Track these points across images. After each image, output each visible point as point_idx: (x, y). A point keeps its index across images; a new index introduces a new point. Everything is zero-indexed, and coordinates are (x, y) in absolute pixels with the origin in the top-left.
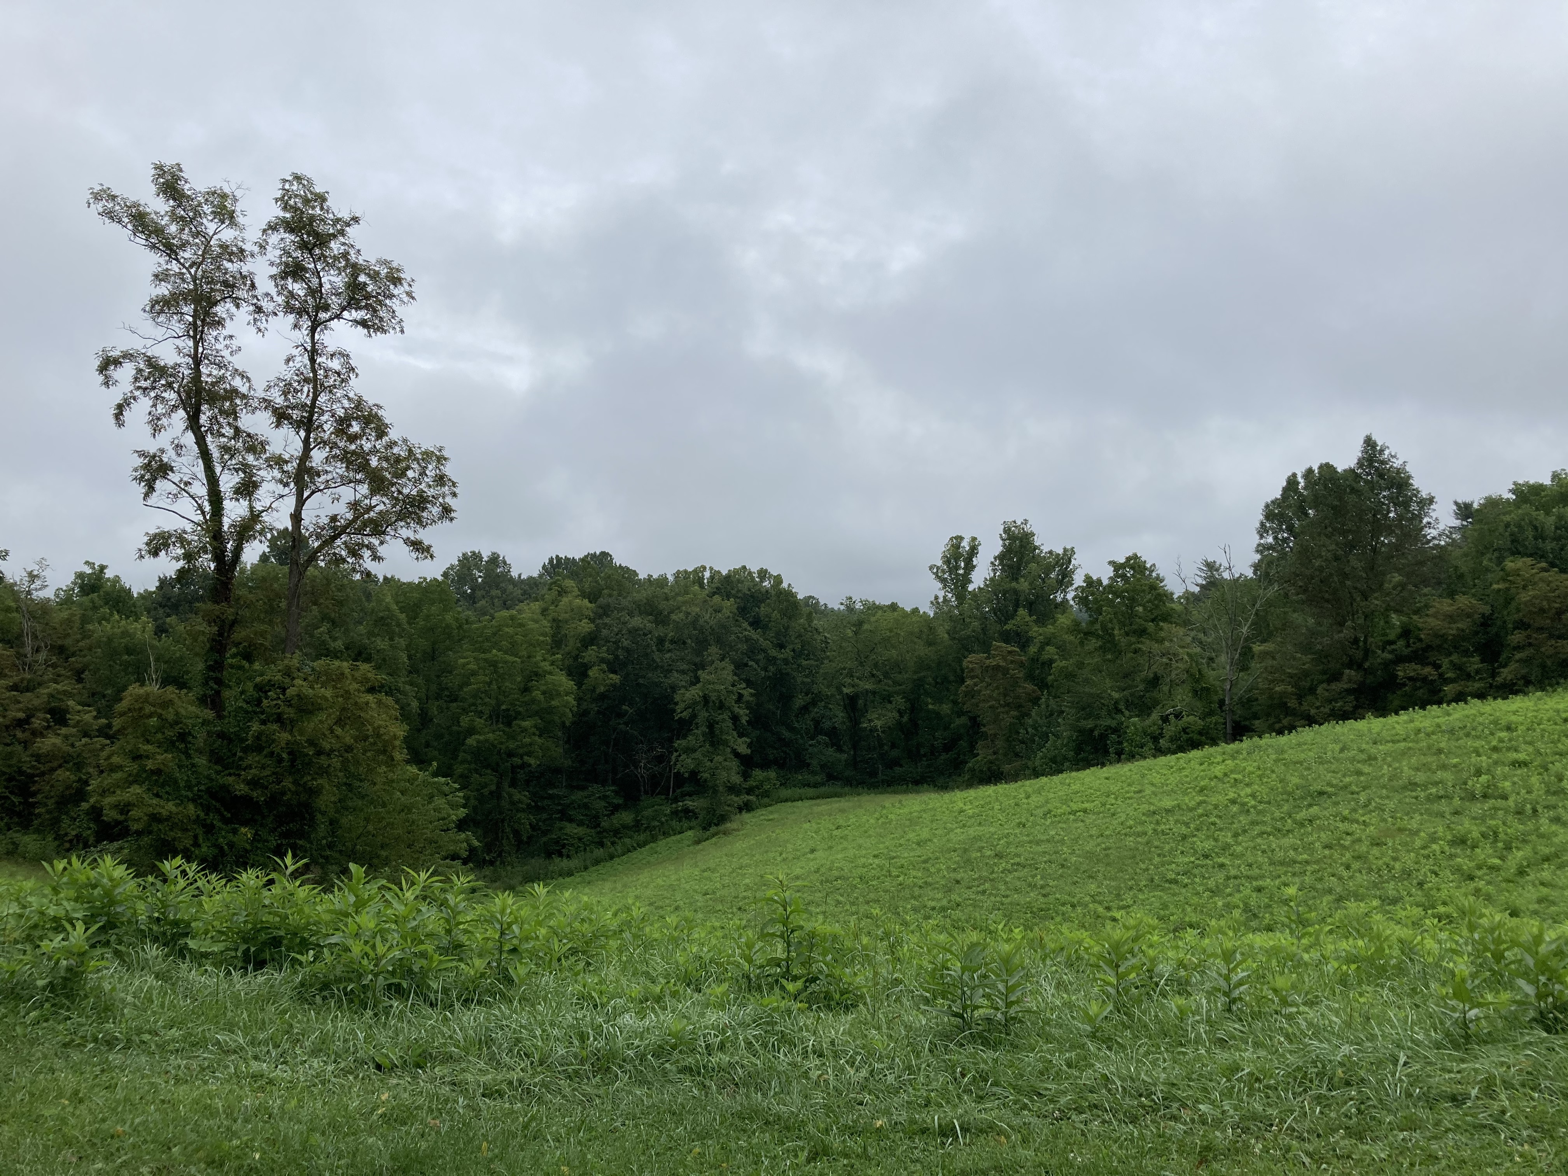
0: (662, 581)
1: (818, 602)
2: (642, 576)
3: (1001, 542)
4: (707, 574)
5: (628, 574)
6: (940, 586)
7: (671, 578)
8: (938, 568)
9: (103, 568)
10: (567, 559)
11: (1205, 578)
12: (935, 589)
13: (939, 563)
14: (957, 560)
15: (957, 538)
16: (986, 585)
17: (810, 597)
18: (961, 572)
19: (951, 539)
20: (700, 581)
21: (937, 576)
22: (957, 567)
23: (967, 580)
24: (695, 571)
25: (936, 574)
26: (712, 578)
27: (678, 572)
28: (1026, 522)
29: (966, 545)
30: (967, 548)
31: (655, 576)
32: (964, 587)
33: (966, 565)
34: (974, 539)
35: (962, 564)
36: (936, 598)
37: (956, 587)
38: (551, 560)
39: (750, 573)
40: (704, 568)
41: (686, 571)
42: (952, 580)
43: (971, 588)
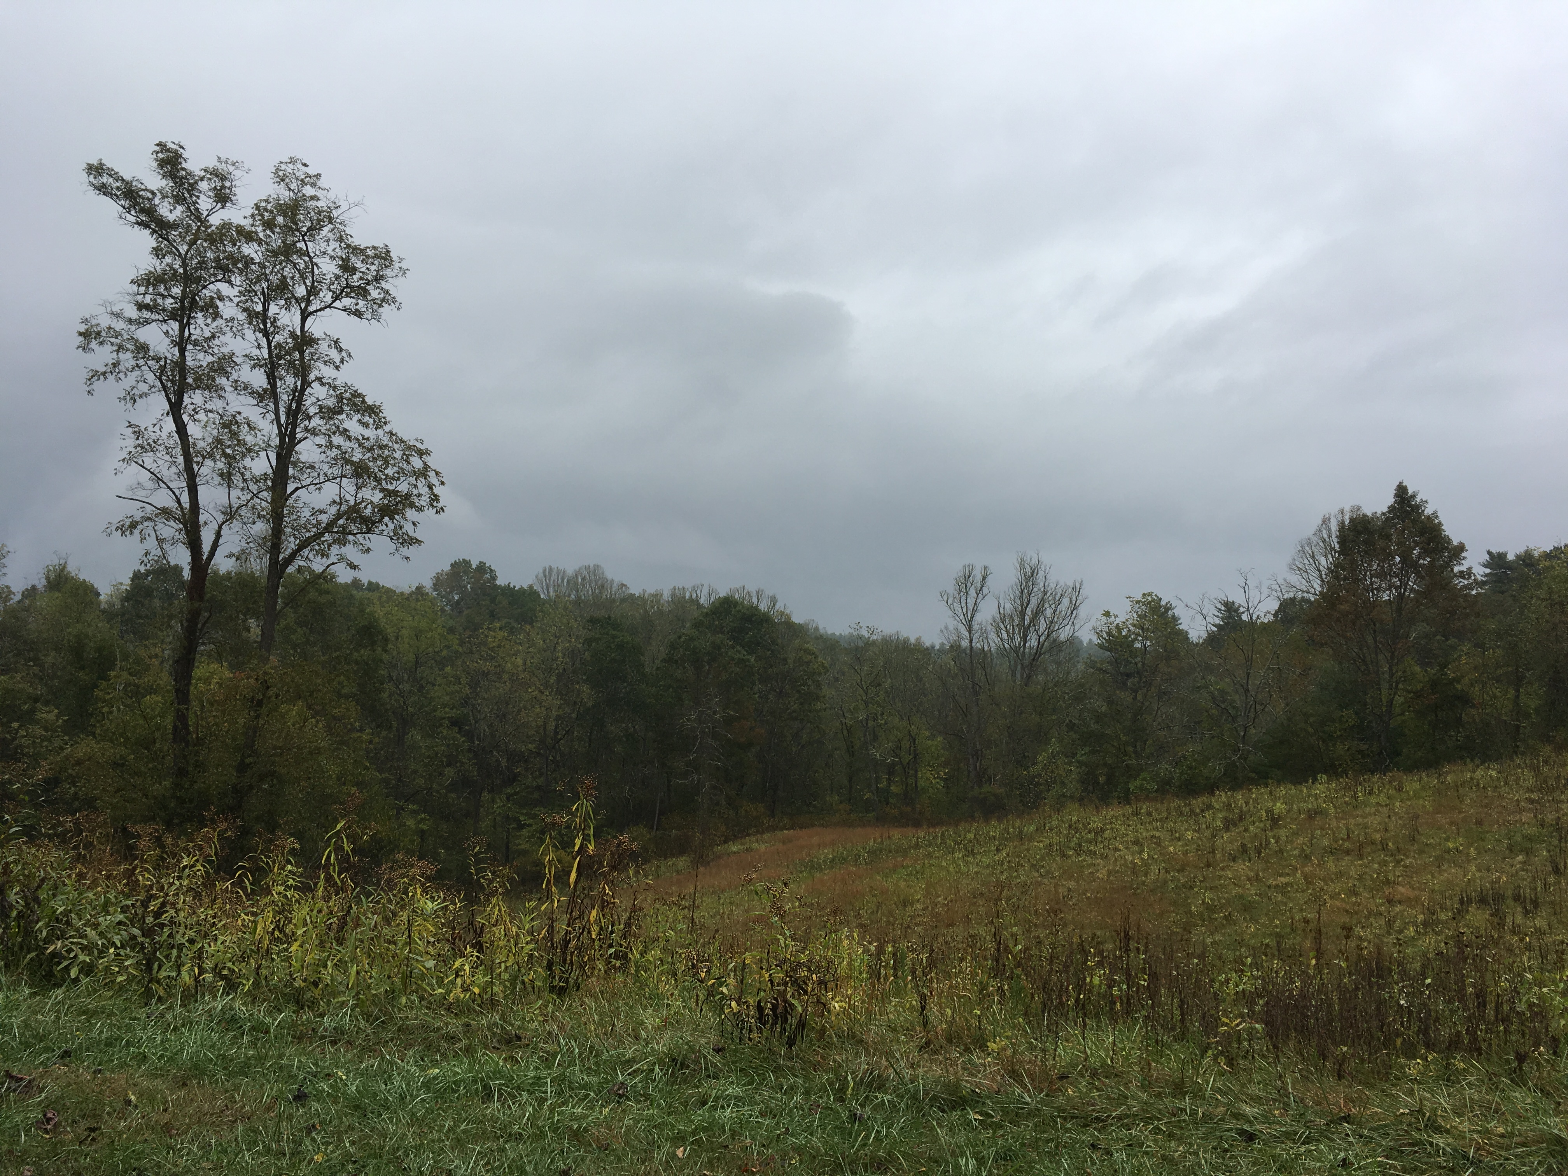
0: (657, 598)
1: (817, 628)
2: (636, 592)
5: (620, 590)
6: (950, 614)
7: (666, 595)
8: (948, 595)
10: (559, 571)
11: (1223, 619)
14: (967, 587)
15: (969, 566)
19: (964, 566)
21: (947, 604)
23: (976, 610)
25: (946, 602)
28: (1037, 553)
29: (977, 573)
30: (979, 578)
31: (651, 591)
34: (986, 568)
35: (972, 592)
36: (945, 627)
38: (544, 570)
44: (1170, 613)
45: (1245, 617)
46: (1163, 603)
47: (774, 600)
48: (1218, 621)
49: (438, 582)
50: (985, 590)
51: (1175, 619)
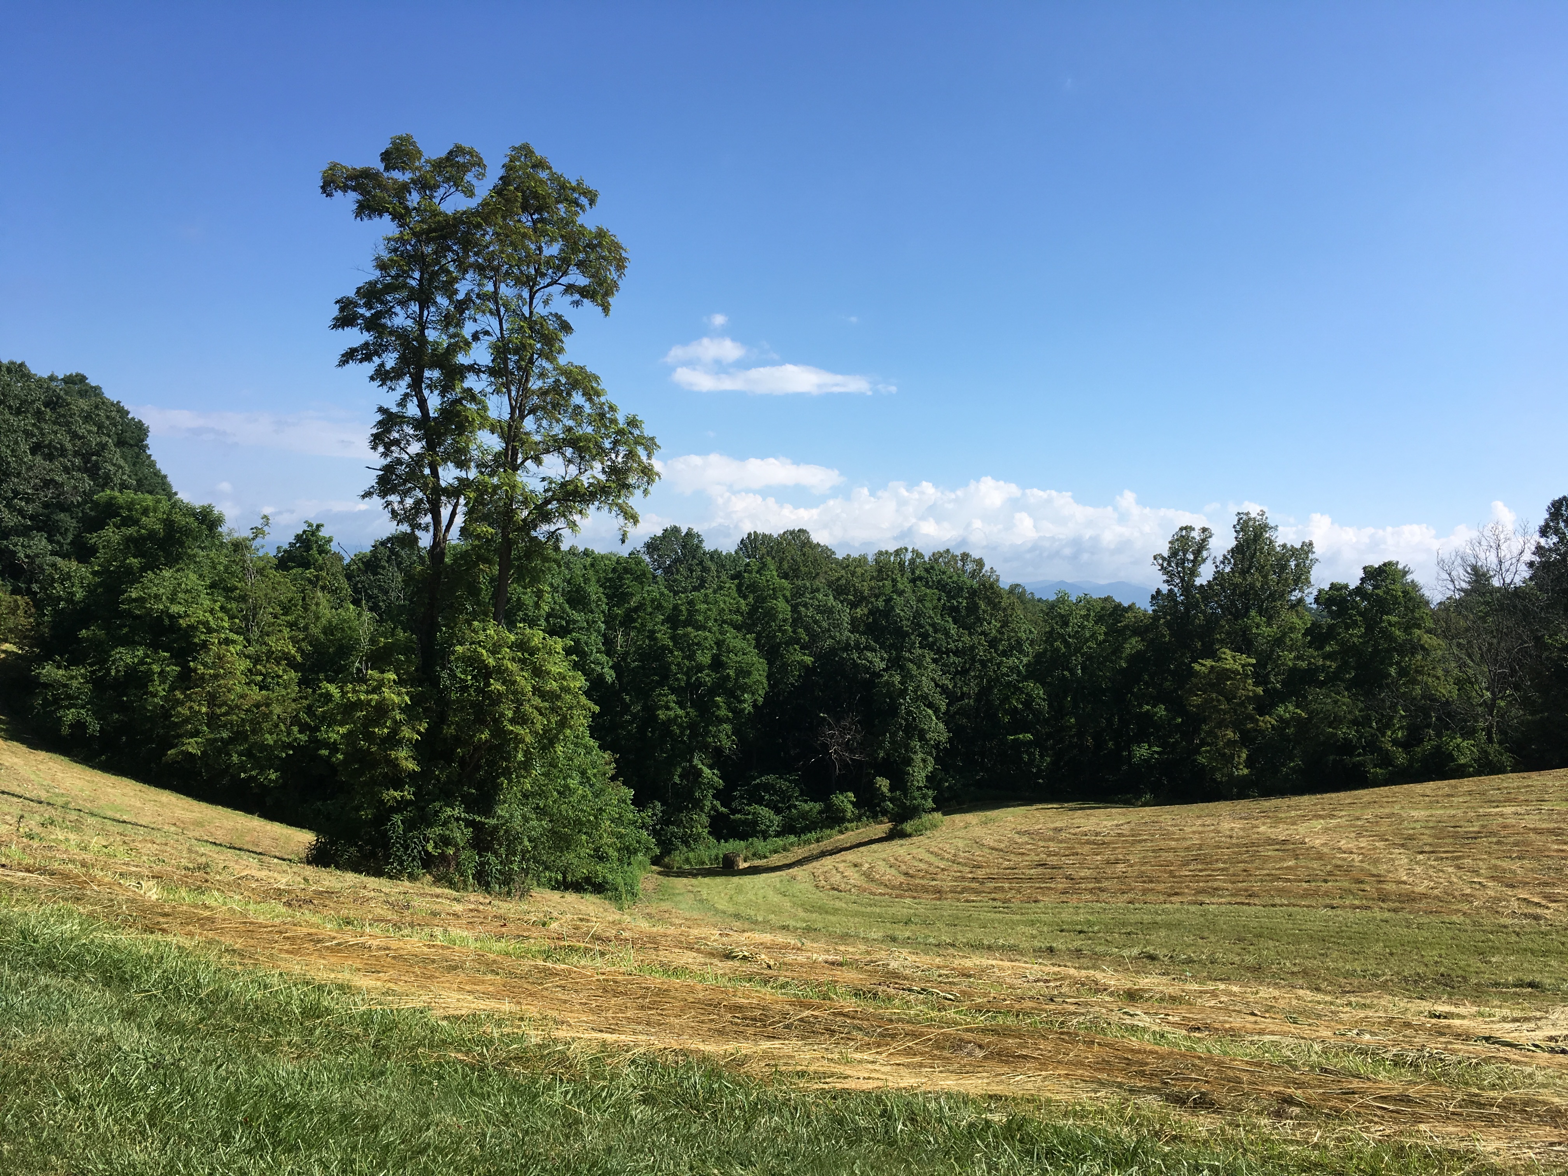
0: (861, 561)
1: (1024, 591)
2: (840, 555)
3: (1235, 534)
4: (909, 556)
5: (826, 553)
6: (1165, 577)
7: (870, 558)
8: (1164, 559)
9: (319, 527)
10: (764, 536)
11: (1469, 582)
12: (1157, 581)
13: (1166, 554)
14: (1185, 552)
15: (1186, 528)
16: (1215, 579)
17: (1018, 585)
18: (1190, 565)
19: (1181, 529)
20: (901, 564)
21: (1163, 568)
22: (1183, 561)
23: (1193, 573)
24: (897, 553)
25: (1162, 565)
26: (912, 561)
27: (880, 553)
28: (1263, 513)
29: (1196, 535)
30: (1198, 538)
31: (855, 554)
32: (1190, 580)
33: (1196, 558)
34: (1204, 530)
35: (1191, 557)
36: (1158, 592)
37: (1182, 580)
38: (750, 534)
39: (954, 557)
40: (906, 549)
41: (887, 552)
42: (1179, 573)
43: (1198, 582)
44: (1409, 578)
45: (1496, 583)
46: (1400, 567)
47: (980, 563)
48: (1464, 585)
49: (652, 546)
50: (1205, 554)
51: (1414, 584)
